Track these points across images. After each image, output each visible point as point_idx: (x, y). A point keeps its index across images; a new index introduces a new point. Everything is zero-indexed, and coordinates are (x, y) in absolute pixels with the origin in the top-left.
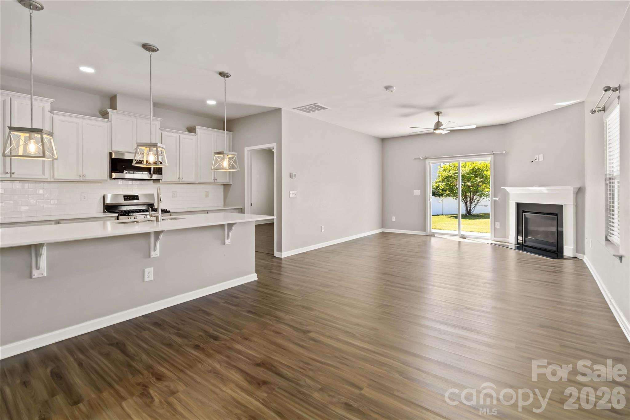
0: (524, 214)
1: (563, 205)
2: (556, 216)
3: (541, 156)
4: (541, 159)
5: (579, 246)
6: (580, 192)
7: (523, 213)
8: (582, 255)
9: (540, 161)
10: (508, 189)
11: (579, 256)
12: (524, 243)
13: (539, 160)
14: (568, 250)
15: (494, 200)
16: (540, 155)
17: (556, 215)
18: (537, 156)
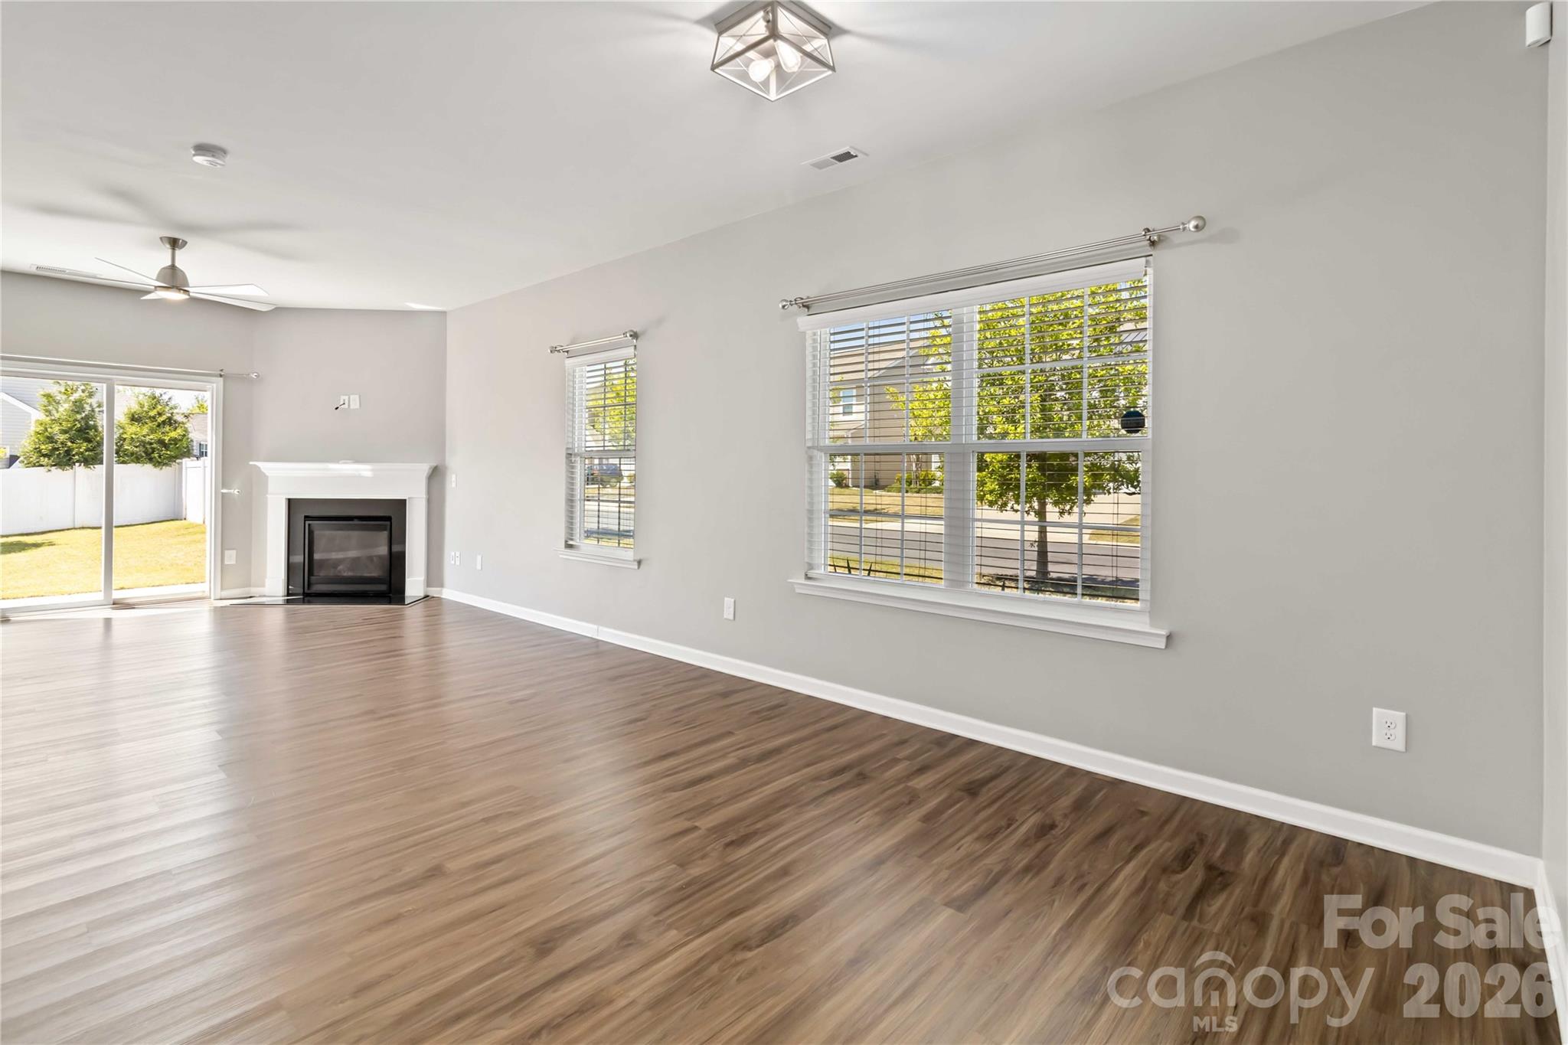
0: (309, 525)
1: (405, 500)
2: (388, 523)
3: (355, 399)
4: (355, 404)
5: (434, 575)
6: (436, 475)
7: (307, 523)
8: (439, 589)
9: (352, 407)
10: (265, 466)
11: (433, 592)
12: (309, 588)
13: (349, 405)
14: (414, 585)
15: (222, 493)
16: (352, 397)
17: (389, 519)
18: (346, 398)
